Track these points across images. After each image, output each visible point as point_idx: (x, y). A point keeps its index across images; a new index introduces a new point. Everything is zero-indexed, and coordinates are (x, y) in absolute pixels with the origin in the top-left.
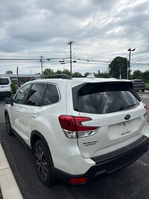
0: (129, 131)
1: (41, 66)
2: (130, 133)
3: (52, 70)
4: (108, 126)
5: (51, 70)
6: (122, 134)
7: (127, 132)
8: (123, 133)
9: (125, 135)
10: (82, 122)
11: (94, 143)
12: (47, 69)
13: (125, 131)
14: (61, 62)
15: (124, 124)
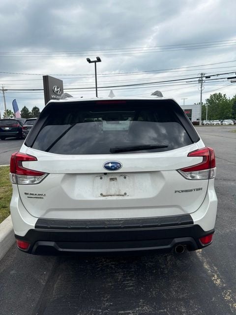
0: (123, 193)
1: (200, 89)
2: (126, 198)
3: (225, 95)
4: (63, 175)
5: (223, 95)
6: (101, 194)
7: (117, 194)
8: (104, 194)
9: (109, 198)
10: (23, 162)
11: (40, 196)
12: (215, 95)
13: (113, 192)
14: (230, 80)
15: (112, 179)
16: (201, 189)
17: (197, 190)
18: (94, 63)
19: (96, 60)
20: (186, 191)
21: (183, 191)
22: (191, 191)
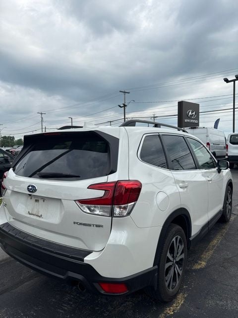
0: (40, 215)
2: (41, 219)
6: (29, 212)
7: (37, 214)
13: (35, 212)
15: (37, 201)
16: (102, 226)
17: (97, 226)
18: (233, 82)
19: (235, 78)
20: (85, 225)
21: (81, 224)
22: (90, 225)
